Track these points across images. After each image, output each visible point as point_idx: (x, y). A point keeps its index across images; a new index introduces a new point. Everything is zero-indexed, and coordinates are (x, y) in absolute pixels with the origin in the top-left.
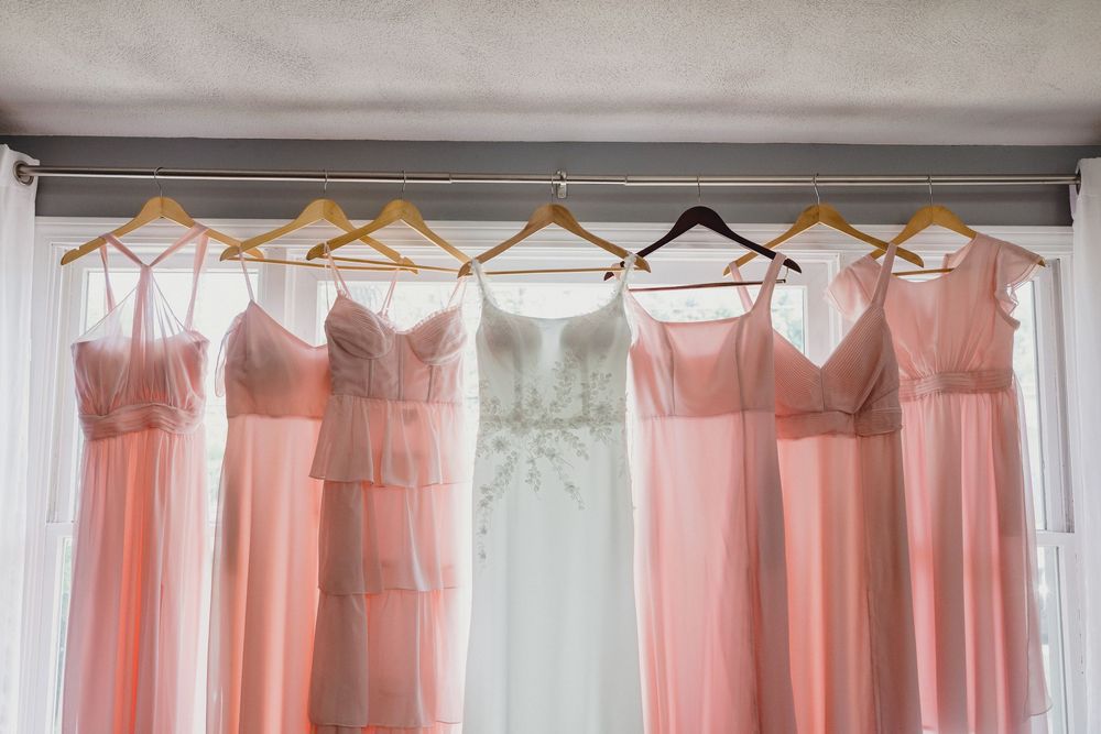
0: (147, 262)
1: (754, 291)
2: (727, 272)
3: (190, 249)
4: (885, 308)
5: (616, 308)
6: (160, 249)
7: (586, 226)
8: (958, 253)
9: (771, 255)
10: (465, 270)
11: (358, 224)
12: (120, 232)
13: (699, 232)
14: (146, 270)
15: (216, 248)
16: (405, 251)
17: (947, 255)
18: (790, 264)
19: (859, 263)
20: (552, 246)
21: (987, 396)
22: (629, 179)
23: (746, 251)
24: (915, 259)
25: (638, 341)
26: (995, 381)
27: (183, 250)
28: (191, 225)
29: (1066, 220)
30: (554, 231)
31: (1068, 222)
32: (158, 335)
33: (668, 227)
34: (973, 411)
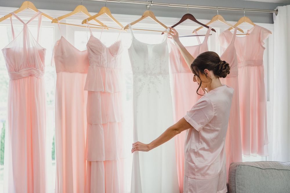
0: (26, 22)
2: (193, 32)
3: (37, 19)
4: (234, 43)
5: (165, 43)
6: (29, 19)
7: (157, 18)
8: (251, 29)
9: (208, 27)
10: (126, 28)
12: (16, 12)
13: (188, 21)
14: (25, 25)
15: (44, 19)
16: (105, 23)
17: (248, 30)
18: (213, 30)
19: (225, 31)
20: (148, 23)
21: (256, 67)
22: (170, 4)
23: (201, 26)
24: (242, 31)
25: (171, 52)
26: (259, 63)
27: (35, 19)
28: (37, 11)
29: (272, 22)
31: (273, 23)
32: (31, 46)
33: (180, 19)
34: (254, 70)
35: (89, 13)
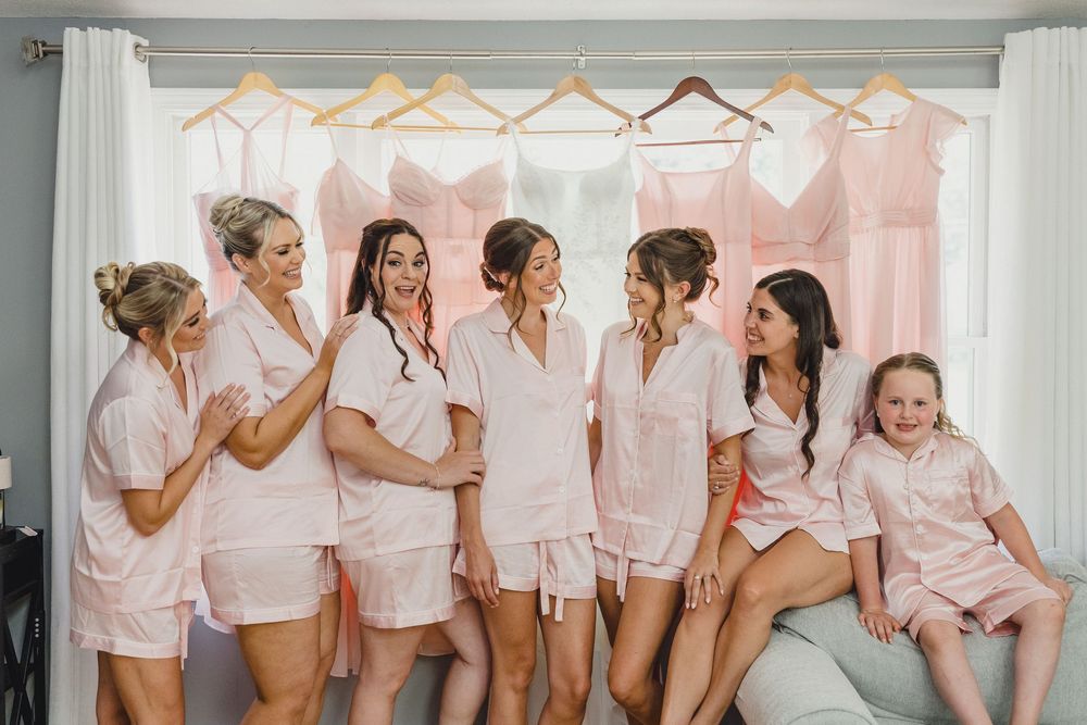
0: (248, 127)
1: (737, 146)
2: (716, 130)
3: (280, 114)
4: (840, 159)
5: (624, 163)
6: (260, 114)
7: (600, 93)
8: (901, 114)
9: (751, 118)
10: (502, 130)
11: (417, 94)
12: (225, 102)
13: (694, 98)
14: (247, 133)
15: (298, 112)
16: (453, 116)
17: (893, 116)
18: (765, 125)
19: (824, 121)
21: (917, 229)
22: (637, 54)
23: (730, 114)
24: (864, 119)
25: (644, 187)
26: (922, 217)
27: (276, 115)
28: (280, 95)
30: (575, 98)
32: (260, 187)
33: (669, 93)
34: (906, 241)
35: (409, 90)
